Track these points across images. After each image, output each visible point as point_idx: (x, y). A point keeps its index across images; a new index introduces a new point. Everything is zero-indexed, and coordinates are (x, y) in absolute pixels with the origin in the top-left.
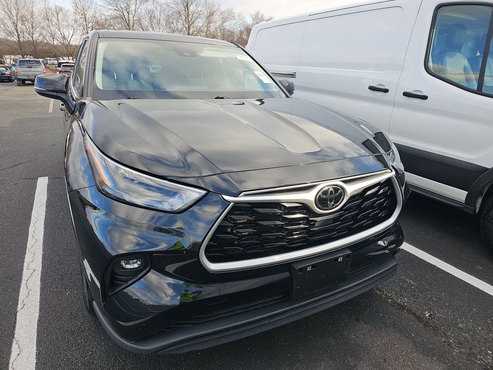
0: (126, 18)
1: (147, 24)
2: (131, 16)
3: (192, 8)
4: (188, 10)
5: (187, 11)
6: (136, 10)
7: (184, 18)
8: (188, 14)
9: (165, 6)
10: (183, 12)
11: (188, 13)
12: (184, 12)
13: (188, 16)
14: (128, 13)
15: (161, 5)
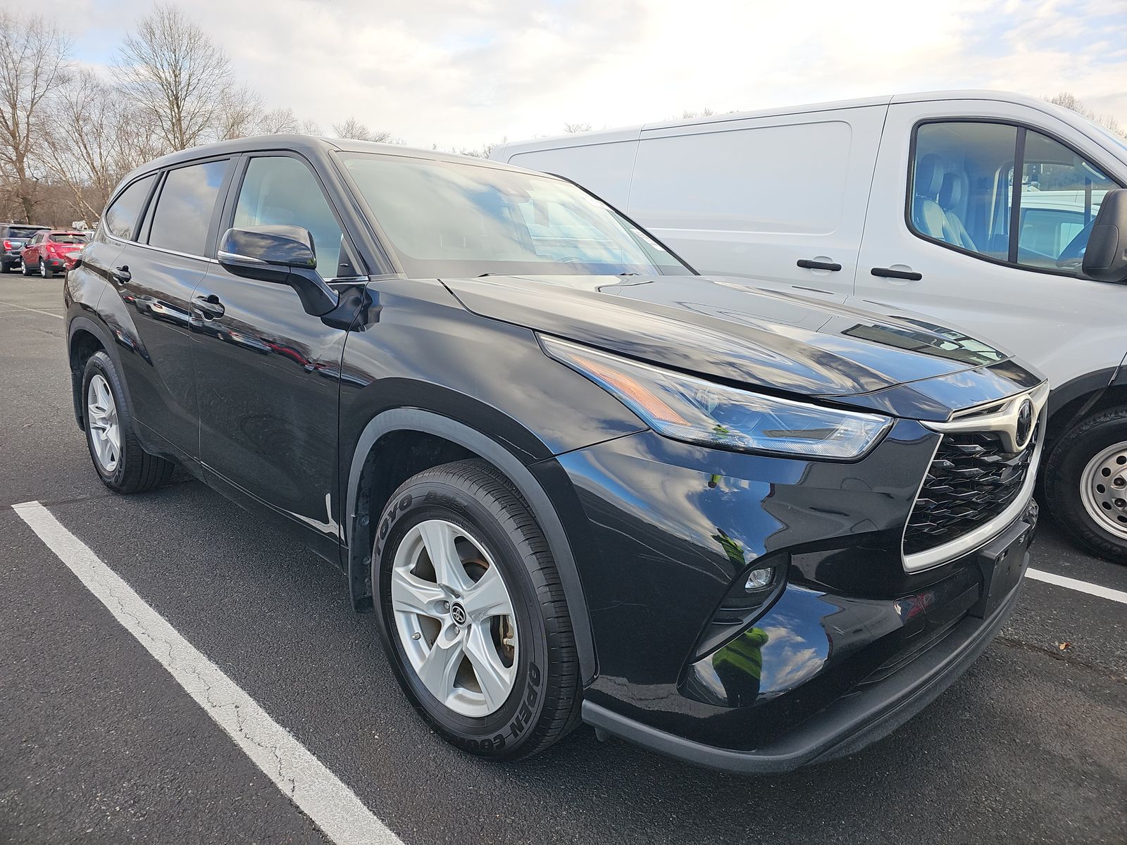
0: (6, 118)
1: (64, 134)
2: (21, 115)
3: (189, 105)
4: (178, 108)
5: (176, 110)
6: (35, 101)
7: (167, 125)
8: (180, 117)
9: (114, 96)
10: (165, 110)
11: (179, 112)
12: (169, 111)
13: (179, 120)
14: (14, 106)
15: (104, 92)
